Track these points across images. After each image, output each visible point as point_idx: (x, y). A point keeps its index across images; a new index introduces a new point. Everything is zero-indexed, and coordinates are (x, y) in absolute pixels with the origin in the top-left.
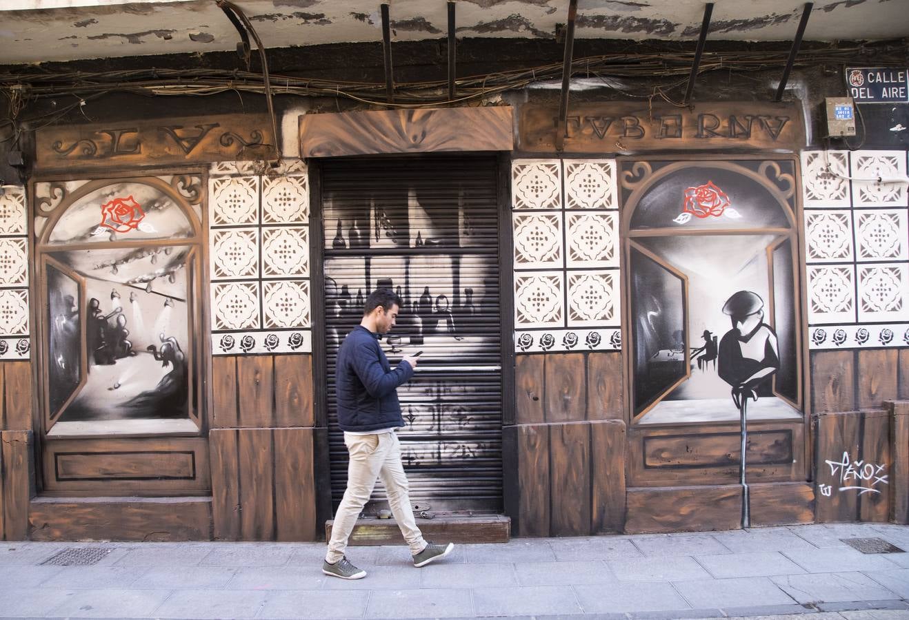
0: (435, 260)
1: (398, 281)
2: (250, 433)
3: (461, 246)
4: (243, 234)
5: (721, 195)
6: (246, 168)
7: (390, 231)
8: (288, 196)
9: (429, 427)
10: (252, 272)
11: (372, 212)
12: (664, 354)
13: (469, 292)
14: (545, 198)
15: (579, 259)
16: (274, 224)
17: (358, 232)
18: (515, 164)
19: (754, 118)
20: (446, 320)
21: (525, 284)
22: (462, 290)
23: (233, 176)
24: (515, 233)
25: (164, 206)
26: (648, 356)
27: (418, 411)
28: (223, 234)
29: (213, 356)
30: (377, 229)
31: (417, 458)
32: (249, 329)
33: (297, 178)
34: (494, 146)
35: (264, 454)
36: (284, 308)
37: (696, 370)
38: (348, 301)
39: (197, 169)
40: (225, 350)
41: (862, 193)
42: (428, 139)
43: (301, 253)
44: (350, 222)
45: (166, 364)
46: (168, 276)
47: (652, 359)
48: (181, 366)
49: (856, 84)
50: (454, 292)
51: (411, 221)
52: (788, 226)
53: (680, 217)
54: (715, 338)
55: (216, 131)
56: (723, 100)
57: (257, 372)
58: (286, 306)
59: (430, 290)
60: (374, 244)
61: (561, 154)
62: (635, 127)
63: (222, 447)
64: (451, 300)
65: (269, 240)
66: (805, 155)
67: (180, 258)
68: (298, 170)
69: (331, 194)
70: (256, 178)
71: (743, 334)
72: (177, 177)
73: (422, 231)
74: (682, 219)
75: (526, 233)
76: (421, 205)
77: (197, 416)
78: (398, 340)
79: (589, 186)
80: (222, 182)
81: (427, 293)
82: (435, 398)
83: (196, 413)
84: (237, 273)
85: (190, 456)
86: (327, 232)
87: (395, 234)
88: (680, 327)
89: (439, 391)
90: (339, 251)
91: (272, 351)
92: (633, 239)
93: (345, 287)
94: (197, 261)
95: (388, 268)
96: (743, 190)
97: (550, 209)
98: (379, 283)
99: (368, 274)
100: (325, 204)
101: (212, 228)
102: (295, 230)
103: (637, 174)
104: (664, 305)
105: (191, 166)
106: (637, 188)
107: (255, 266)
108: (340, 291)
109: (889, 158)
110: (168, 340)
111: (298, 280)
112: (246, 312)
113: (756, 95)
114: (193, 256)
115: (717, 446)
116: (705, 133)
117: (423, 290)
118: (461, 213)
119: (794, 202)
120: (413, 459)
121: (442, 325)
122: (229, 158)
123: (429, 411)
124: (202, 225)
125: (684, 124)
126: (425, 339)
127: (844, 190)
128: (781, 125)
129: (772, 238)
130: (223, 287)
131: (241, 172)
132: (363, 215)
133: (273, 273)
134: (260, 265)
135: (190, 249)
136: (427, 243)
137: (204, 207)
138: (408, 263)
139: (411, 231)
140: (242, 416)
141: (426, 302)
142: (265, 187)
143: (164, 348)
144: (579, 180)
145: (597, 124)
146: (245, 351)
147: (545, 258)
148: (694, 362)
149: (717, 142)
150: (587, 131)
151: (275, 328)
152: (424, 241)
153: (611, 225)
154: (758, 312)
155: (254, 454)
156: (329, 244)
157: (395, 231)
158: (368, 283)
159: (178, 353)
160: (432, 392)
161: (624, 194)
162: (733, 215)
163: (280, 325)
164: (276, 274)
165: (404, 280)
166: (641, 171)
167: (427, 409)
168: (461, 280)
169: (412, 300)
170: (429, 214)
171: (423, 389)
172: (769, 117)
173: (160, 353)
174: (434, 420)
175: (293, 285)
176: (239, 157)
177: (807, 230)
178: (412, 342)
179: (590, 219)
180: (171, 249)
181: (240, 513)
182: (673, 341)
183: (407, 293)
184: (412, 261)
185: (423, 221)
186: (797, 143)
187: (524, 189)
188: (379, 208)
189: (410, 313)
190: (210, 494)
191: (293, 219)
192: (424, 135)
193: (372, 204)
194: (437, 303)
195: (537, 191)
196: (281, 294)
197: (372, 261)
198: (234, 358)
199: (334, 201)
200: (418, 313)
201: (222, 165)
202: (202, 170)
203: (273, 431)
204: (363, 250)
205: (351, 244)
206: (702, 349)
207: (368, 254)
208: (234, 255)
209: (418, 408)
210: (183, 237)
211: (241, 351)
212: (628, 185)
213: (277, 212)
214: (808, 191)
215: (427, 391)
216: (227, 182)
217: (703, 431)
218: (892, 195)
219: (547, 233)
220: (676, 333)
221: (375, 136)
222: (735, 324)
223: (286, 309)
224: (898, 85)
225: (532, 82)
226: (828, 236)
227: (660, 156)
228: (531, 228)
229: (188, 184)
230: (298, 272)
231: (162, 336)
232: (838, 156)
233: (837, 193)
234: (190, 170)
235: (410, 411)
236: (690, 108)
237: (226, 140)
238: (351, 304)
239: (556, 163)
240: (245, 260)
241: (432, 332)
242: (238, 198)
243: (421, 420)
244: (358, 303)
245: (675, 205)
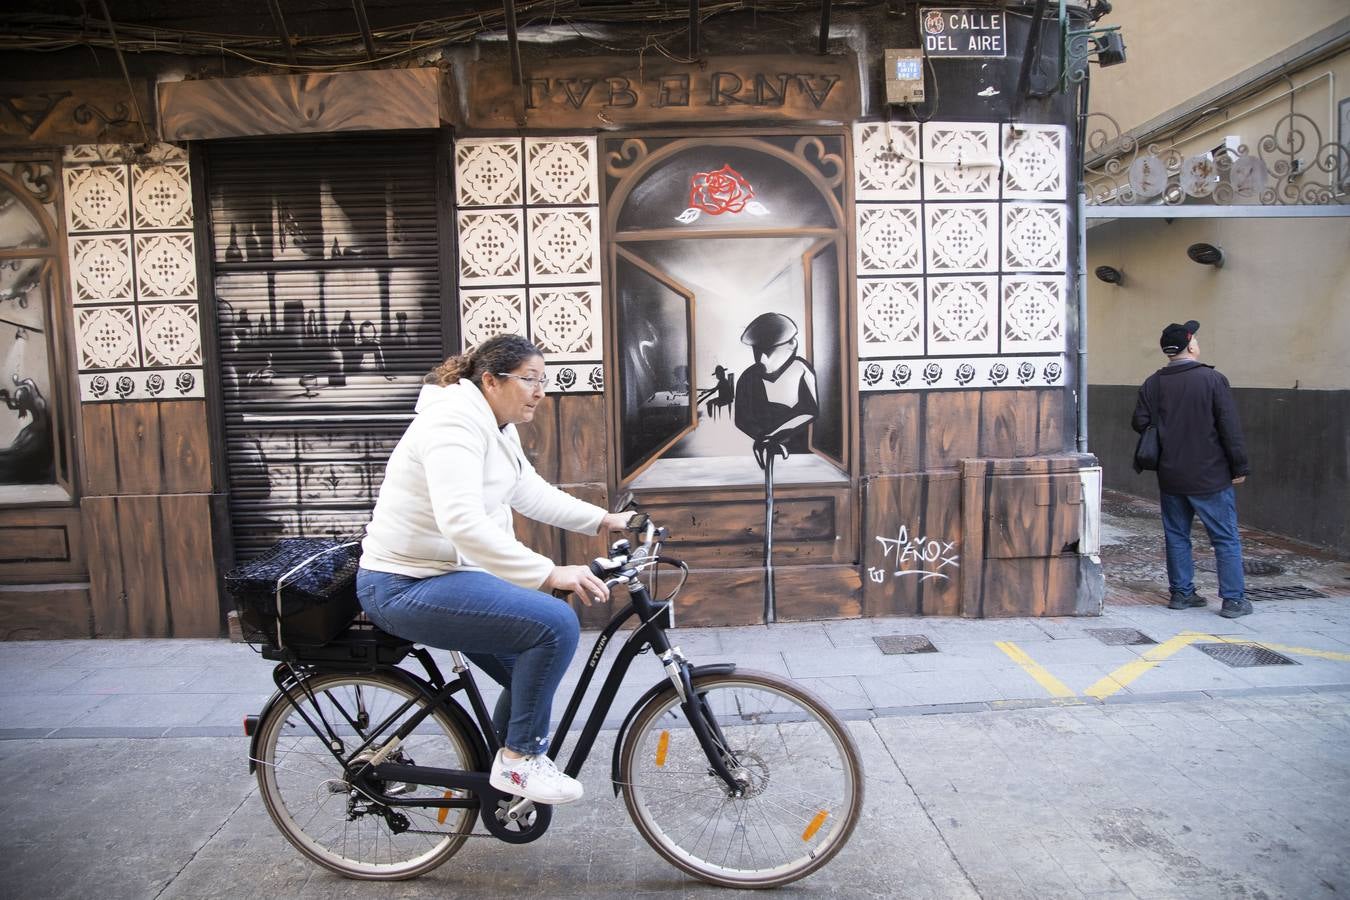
0: (357, 276)
1: (311, 304)
2: (131, 502)
3: (390, 256)
4: (109, 243)
5: (741, 185)
6: (111, 154)
7: (298, 238)
8: (166, 192)
9: (357, 492)
10: (125, 294)
11: (275, 213)
12: (662, 397)
13: (401, 317)
14: (500, 191)
15: (546, 272)
16: (150, 230)
17: (258, 239)
18: (460, 146)
19: (790, 77)
20: (373, 355)
21: (475, 306)
22: (392, 314)
23: (93, 164)
24: (462, 237)
25: (6, 205)
26: (640, 399)
27: (343, 472)
28: (85, 242)
29: (83, 403)
30: (282, 235)
31: (345, 532)
32: (126, 368)
33: (177, 168)
35: (150, 527)
36: (168, 340)
38: (248, 330)
39: (46, 155)
40: (96, 396)
41: (937, 180)
42: (327, 115)
43: (184, 271)
44: (246, 226)
45: (23, 414)
46: (17, 299)
47: (646, 404)
48: (43, 416)
49: (933, 31)
50: (384, 318)
51: (325, 225)
52: (833, 225)
53: (685, 213)
54: (731, 376)
55: (68, 103)
56: (747, 53)
57: (139, 423)
58: (171, 338)
59: (352, 315)
60: (279, 255)
61: (523, 132)
62: (624, 91)
63: (98, 520)
64: (379, 327)
65: (145, 250)
66: (859, 129)
67: (31, 277)
68: (177, 157)
69: (221, 189)
70: (123, 168)
71: (769, 371)
72: (20, 166)
73: (339, 237)
74: (688, 216)
75: (476, 238)
76: (339, 202)
77: (67, 481)
78: (313, 381)
79: (559, 173)
80: (80, 172)
81: (347, 319)
82: (363, 455)
83: (65, 476)
84: (106, 294)
85: (62, 531)
86: (218, 240)
87: (304, 242)
88: (684, 362)
89: (367, 447)
90: (235, 265)
91: (157, 396)
92: (620, 244)
93: (243, 312)
94: (55, 278)
95: (297, 286)
96: (770, 176)
97: (507, 205)
98: (287, 306)
99: (272, 294)
100: (214, 203)
101: (71, 234)
102: (177, 237)
103: (627, 156)
104: (663, 332)
105: (39, 150)
106: (628, 175)
107: (128, 285)
108: (238, 317)
109: (976, 133)
110: (23, 383)
111: (184, 304)
112: (121, 345)
113: (794, 46)
114: (50, 272)
115: (733, 518)
116: (721, 99)
117: (343, 315)
118: (389, 213)
119: (842, 192)
120: (339, 533)
121: (369, 360)
122: (87, 141)
123: (356, 472)
124: (57, 230)
125: (692, 86)
126: (348, 379)
127: (913, 177)
128: (829, 86)
129: (810, 241)
130: (90, 312)
131: (106, 159)
132: (263, 217)
133: (152, 294)
134: (134, 284)
135: (45, 263)
136: (346, 253)
137: (60, 206)
138: (322, 280)
139: (325, 237)
140: (124, 480)
141: (347, 331)
142: (136, 180)
143: (19, 393)
144: (546, 165)
145: (573, 88)
146: (122, 396)
147: (501, 271)
148: (703, 407)
149: (737, 111)
150: (559, 98)
151: (158, 367)
152: (342, 250)
153: (589, 226)
154: (790, 342)
155: (138, 529)
156: (221, 255)
157: (305, 238)
158: (273, 307)
159: (39, 400)
160: (358, 447)
161: (608, 184)
162: (757, 210)
163: (164, 362)
164: (155, 295)
165: (318, 303)
166: (633, 152)
167: (353, 469)
168: (391, 301)
169: (330, 328)
170: (349, 215)
171: (347, 444)
172: (812, 76)
173: (15, 400)
174: (362, 483)
175: (178, 310)
176: (101, 138)
177: (860, 232)
178: (331, 384)
179: (561, 218)
180: (20, 263)
181: (126, 602)
182: (674, 381)
183: (323, 319)
184: (328, 277)
185: (339, 224)
186: (848, 111)
187: (472, 179)
188: (283, 206)
189: (327, 345)
190: (87, 580)
191: (174, 222)
192: (322, 109)
193: (274, 201)
194: (361, 331)
195: (489, 181)
196: (163, 322)
197: (277, 277)
198: (109, 405)
199: (225, 198)
200: (338, 345)
201: (79, 150)
202: (53, 156)
203: (159, 498)
204: (265, 264)
205: (249, 256)
206: (713, 391)
207: (272, 269)
208: (101, 270)
209: (342, 468)
210: (33, 247)
211: (117, 397)
212: (614, 172)
213: (152, 213)
214: (862, 177)
215: (352, 447)
216: (87, 173)
217: (715, 497)
218: (978, 183)
219: (502, 238)
220: (678, 370)
221: (259, 112)
222: (758, 357)
223: (171, 342)
224: (990, 33)
225: (481, 32)
226: (889, 239)
227: (658, 132)
228: (482, 231)
229: (36, 175)
230: (184, 293)
231: (15, 377)
232: (905, 130)
233: (903, 181)
234: (37, 155)
235: (332, 472)
236: (701, 64)
237: (82, 114)
238: (251, 334)
239: (516, 142)
240: (116, 277)
241: (357, 371)
242: (101, 195)
243: (347, 484)
244: (260, 333)
245: (680, 198)
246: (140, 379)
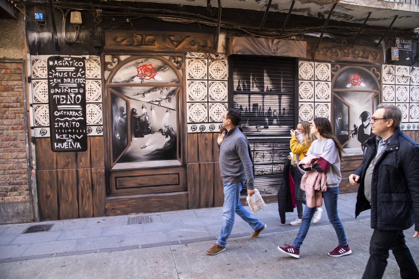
0: (273, 97)
1: (260, 104)
2: (205, 164)
3: (282, 92)
4: (201, 83)
5: (360, 78)
6: (201, 56)
7: (257, 85)
8: (219, 69)
9: (269, 160)
10: (204, 99)
11: (251, 77)
12: (343, 132)
13: (284, 109)
14: (308, 76)
15: (319, 98)
16: (213, 80)
17: (246, 85)
18: (300, 63)
19: (370, 52)
20: (276, 120)
21: (302, 107)
22: (282, 108)
23: (196, 58)
24: (300, 88)
25: (166, 69)
26: (338, 133)
27: (266, 154)
28: (192, 82)
29: (188, 133)
30: (253, 84)
31: (265, 171)
32: (203, 122)
33: (223, 62)
34: (300, 56)
35: (210, 173)
36: (217, 114)
37: (351, 138)
38: (242, 112)
39: (180, 55)
40: (193, 131)
41: (398, 80)
42: (279, 51)
43: (225, 92)
44: (243, 81)
45: (167, 137)
46: (168, 99)
47: (339, 134)
48: (173, 138)
49: (397, 43)
50: (279, 109)
51: (265, 82)
52: (378, 90)
53: (348, 85)
54: (357, 127)
55: (188, 39)
56: (361, 45)
57: (206, 140)
58: (218, 113)
59: (271, 108)
60: (252, 90)
61: (313, 60)
62: (336, 52)
63: (193, 171)
64: (278, 112)
65: (212, 86)
66: (383, 66)
67: (173, 92)
68: (223, 59)
69: (236, 69)
70: (206, 60)
71: (365, 126)
72: (171, 57)
73: (269, 86)
74: (349, 86)
75: (303, 88)
76: (268, 76)
77: (180, 158)
78: (260, 127)
79: (322, 72)
80: (192, 61)
81: (270, 109)
82: (272, 149)
83: (180, 157)
84: (198, 99)
85: (178, 175)
86: (234, 84)
87: (259, 86)
88: (347, 123)
89: (273, 146)
90: (239, 92)
91: (212, 131)
92: (334, 92)
93: (241, 106)
94: (181, 94)
95: (256, 99)
96: (366, 77)
97: (310, 80)
98: (253, 105)
99: (249, 101)
100: (234, 73)
101: (188, 80)
102: (222, 83)
103: (336, 69)
104: (343, 115)
105: (178, 53)
106: (336, 74)
107: (206, 96)
108: (239, 108)
109: (405, 69)
110: (168, 127)
111: (223, 103)
112: (202, 115)
113: (371, 44)
114: (179, 91)
115: (357, 164)
116: (356, 56)
117: (269, 108)
118: (282, 79)
119: (380, 81)
120: (263, 172)
121: (275, 121)
122: (194, 51)
123: (270, 154)
124: (183, 78)
125: (350, 52)
126: (269, 127)
127: (393, 79)
128: (377, 55)
129: (373, 93)
130: (192, 105)
131: (199, 57)
132: (248, 78)
133: (213, 99)
134: (208, 96)
135: (178, 88)
136: (270, 90)
137: (184, 71)
138: (263, 98)
139: (265, 85)
140: (200, 158)
141: (270, 113)
142: (210, 64)
143: (166, 130)
144: (319, 70)
145: (325, 50)
146: (201, 131)
147: (308, 98)
148: (351, 135)
149: (359, 59)
150: (322, 52)
151: (214, 122)
152: (269, 89)
153: (329, 87)
154: (369, 119)
155: (206, 173)
156: (235, 89)
157: (259, 85)
158: (249, 105)
159: (173, 132)
160: (271, 146)
161: (332, 76)
162: (363, 85)
163: (216, 121)
164: (214, 100)
165: (262, 104)
166: (337, 68)
167: (269, 153)
168: (282, 105)
169: (265, 112)
170: (271, 79)
171: (268, 145)
172: (374, 52)
173: (165, 132)
174: (271, 157)
175: (221, 105)
176: (198, 51)
177: (383, 91)
178: (265, 128)
179: (323, 84)
180: (169, 88)
181: (200, 197)
182: (345, 128)
183: (263, 109)
184: (265, 97)
185: (269, 82)
186: (382, 63)
187: (302, 72)
188: (254, 76)
189: (264, 116)
190: (186, 190)
191: (221, 78)
192: (277, 49)
193: (251, 74)
194: (273, 113)
195: (306, 73)
196: (216, 108)
197: (251, 96)
198: (197, 134)
199: (237, 72)
200: (267, 117)
201: (191, 54)
202: (183, 55)
203: (214, 163)
204: (247, 92)
205: (243, 90)
206: (353, 131)
207: (250, 94)
208: (197, 91)
209: (266, 153)
210: (174, 83)
211: (200, 131)
212: (333, 73)
213: (214, 75)
214: (384, 78)
215: (269, 146)
216: (194, 61)
217: (353, 158)
218: (405, 81)
219: (309, 89)
220: (346, 125)
221: (260, 48)
222: (363, 123)
223: (218, 114)
224: (408, 44)
225: (306, 33)
226: (389, 94)
227: (343, 63)
228: (304, 86)
229: (176, 61)
230: (223, 100)
231: (165, 125)
232: (392, 67)
233: (391, 79)
234: (177, 54)
235: (263, 154)
236: (352, 47)
237: (193, 43)
238: (243, 113)
239: (312, 63)
240: (202, 94)
241: (271, 124)
242: (199, 68)
243: (267, 157)
244: (246, 113)
245: (347, 81)
246: (207, 126)
